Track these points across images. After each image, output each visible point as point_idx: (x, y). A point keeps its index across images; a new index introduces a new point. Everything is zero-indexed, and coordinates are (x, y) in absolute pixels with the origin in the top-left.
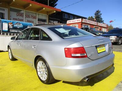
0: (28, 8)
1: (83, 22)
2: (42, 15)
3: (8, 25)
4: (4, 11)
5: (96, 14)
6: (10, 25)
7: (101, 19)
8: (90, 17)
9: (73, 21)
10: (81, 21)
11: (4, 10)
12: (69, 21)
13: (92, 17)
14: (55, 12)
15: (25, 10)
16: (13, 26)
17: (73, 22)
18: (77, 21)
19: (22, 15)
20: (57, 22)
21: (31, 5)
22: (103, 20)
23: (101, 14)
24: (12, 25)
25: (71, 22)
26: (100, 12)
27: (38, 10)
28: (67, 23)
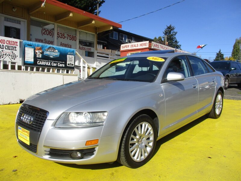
0: (65, 20)
1: (152, 47)
2: (87, 33)
3: (35, 52)
4: (20, 24)
5: (166, 33)
6: (37, 51)
7: (176, 42)
8: (157, 38)
9: (132, 46)
10: (147, 46)
11: (19, 22)
12: (126, 46)
13: (160, 39)
14: (111, 28)
15: (56, 24)
16: (42, 53)
17: (132, 48)
18: (141, 45)
19: (50, 33)
20: (101, 46)
21: (71, 15)
22: (179, 44)
23: (176, 33)
24: (41, 51)
25: (130, 48)
26: (173, 29)
27: (80, 24)
28: (122, 49)
